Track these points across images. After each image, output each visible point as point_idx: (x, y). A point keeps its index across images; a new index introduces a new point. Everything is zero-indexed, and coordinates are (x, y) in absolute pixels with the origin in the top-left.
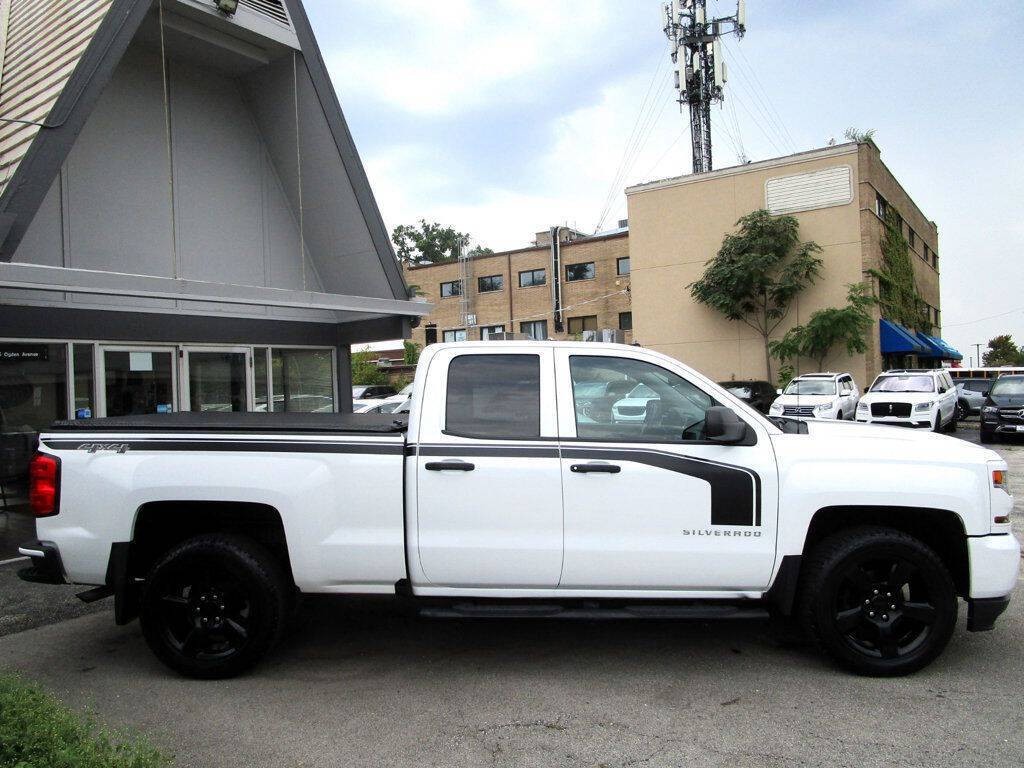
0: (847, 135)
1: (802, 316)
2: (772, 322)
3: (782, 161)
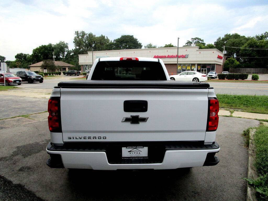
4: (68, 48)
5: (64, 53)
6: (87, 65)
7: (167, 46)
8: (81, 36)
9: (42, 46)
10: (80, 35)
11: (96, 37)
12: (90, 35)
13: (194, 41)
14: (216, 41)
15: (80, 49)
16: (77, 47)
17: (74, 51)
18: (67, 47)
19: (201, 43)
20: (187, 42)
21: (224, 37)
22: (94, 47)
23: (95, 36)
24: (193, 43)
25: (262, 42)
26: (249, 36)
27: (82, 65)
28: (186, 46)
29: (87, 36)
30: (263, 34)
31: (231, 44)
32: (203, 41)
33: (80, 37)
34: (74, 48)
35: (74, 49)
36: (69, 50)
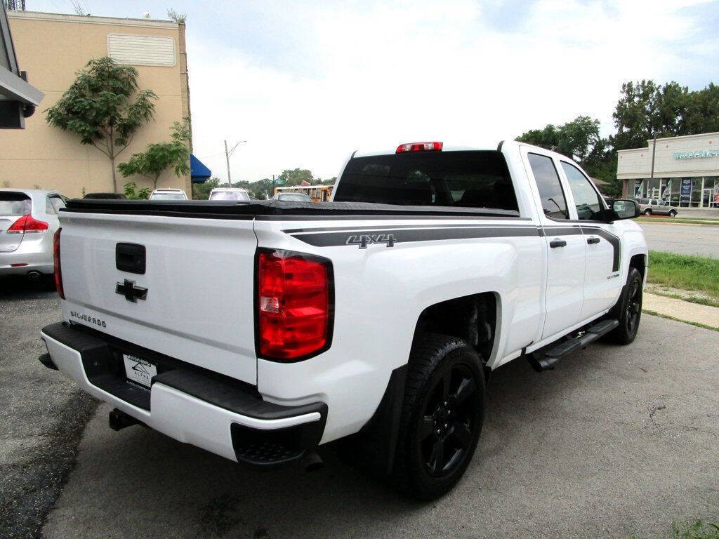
0: (170, 15)
1: (139, 146)
2: (117, 149)
3: (121, 21)
4: (597, 132)
5: (585, 148)
6: (641, 180)
8: (639, 96)
9: (530, 132)
10: (636, 92)
11: (690, 92)
12: (668, 89)
15: (631, 133)
16: (625, 130)
17: (612, 141)
18: (594, 130)
22: (679, 125)
23: (686, 89)
27: (627, 180)
29: (658, 93)
33: (636, 99)
34: (614, 132)
35: (614, 137)
36: (601, 139)
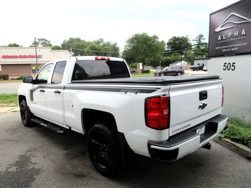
7: (10, 46)
13: (41, 42)
14: (62, 43)
19: (48, 44)
20: (33, 43)
21: (69, 40)
24: (40, 44)
25: (99, 46)
26: (89, 41)
28: (32, 46)
30: (99, 40)
31: (76, 47)
32: (50, 42)
